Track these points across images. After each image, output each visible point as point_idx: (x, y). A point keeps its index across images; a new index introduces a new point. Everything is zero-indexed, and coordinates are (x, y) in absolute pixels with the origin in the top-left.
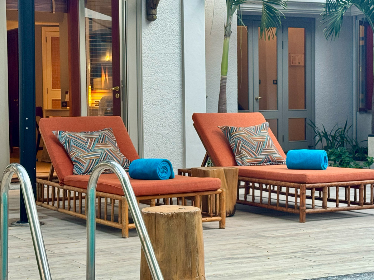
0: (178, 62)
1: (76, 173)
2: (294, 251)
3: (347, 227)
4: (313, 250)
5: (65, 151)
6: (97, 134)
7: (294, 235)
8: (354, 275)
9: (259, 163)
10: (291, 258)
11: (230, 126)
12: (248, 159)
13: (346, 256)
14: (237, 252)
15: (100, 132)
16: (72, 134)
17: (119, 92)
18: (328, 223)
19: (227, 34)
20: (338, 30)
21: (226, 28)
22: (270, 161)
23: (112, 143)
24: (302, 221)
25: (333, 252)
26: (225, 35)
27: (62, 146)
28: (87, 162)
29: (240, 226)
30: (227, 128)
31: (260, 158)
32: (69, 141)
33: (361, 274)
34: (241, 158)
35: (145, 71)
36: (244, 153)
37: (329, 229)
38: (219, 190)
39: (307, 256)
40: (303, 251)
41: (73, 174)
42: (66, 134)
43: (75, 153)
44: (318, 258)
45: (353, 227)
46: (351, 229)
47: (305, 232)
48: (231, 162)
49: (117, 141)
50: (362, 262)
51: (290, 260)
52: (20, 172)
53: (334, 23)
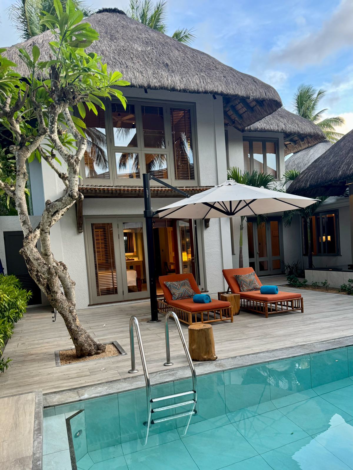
0: (219, 244)
1: (173, 299)
2: (258, 335)
3: (285, 320)
4: (266, 335)
5: (169, 289)
6: (182, 282)
7: (261, 326)
8: (280, 349)
9: (251, 290)
10: (256, 339)
11: (238, 275)
12: (245, 288)
13: (279, 338)
14: (234, 336)
15: (183, 281)
16: (171, 283)
17: (194, 259)
18: (277, 318)
19: (242, 228)
20: (290, 223)
21: (241, 226)
22: (255, 289)
23: (188, 285)
24: (266, 317)
25: (274, 336)
26: (241, 229)
27: (167, 288)
28: (178, 295)
29: (240, 321)
30: (237, 276)
31: (251, 288)
32: (170, 286)
33: (283, 348)
34: (243, 288)
35: (205, 248)
36: (244, 286)
37: (277, 322)
38: (230, 307)
39: (264, 338)
40: (262, 335)
41: (172, 300)
42: (169, 283)
43: (173, 291)
44: (267, 340)
45: (287, 320)
46: (286, 322)
47: (266, 324)
48: (239, 290)
49: (190, 284)
50: (285, 342)
51: (255, 341)
52: (135, 319)
53: (288, 220)
